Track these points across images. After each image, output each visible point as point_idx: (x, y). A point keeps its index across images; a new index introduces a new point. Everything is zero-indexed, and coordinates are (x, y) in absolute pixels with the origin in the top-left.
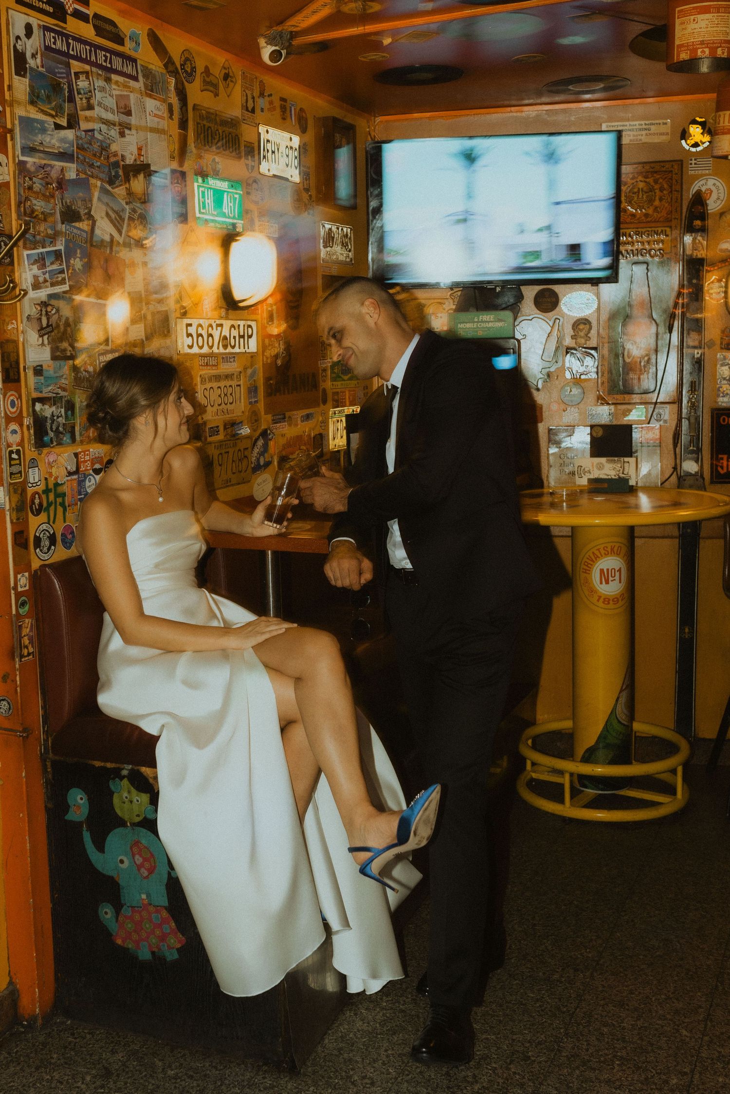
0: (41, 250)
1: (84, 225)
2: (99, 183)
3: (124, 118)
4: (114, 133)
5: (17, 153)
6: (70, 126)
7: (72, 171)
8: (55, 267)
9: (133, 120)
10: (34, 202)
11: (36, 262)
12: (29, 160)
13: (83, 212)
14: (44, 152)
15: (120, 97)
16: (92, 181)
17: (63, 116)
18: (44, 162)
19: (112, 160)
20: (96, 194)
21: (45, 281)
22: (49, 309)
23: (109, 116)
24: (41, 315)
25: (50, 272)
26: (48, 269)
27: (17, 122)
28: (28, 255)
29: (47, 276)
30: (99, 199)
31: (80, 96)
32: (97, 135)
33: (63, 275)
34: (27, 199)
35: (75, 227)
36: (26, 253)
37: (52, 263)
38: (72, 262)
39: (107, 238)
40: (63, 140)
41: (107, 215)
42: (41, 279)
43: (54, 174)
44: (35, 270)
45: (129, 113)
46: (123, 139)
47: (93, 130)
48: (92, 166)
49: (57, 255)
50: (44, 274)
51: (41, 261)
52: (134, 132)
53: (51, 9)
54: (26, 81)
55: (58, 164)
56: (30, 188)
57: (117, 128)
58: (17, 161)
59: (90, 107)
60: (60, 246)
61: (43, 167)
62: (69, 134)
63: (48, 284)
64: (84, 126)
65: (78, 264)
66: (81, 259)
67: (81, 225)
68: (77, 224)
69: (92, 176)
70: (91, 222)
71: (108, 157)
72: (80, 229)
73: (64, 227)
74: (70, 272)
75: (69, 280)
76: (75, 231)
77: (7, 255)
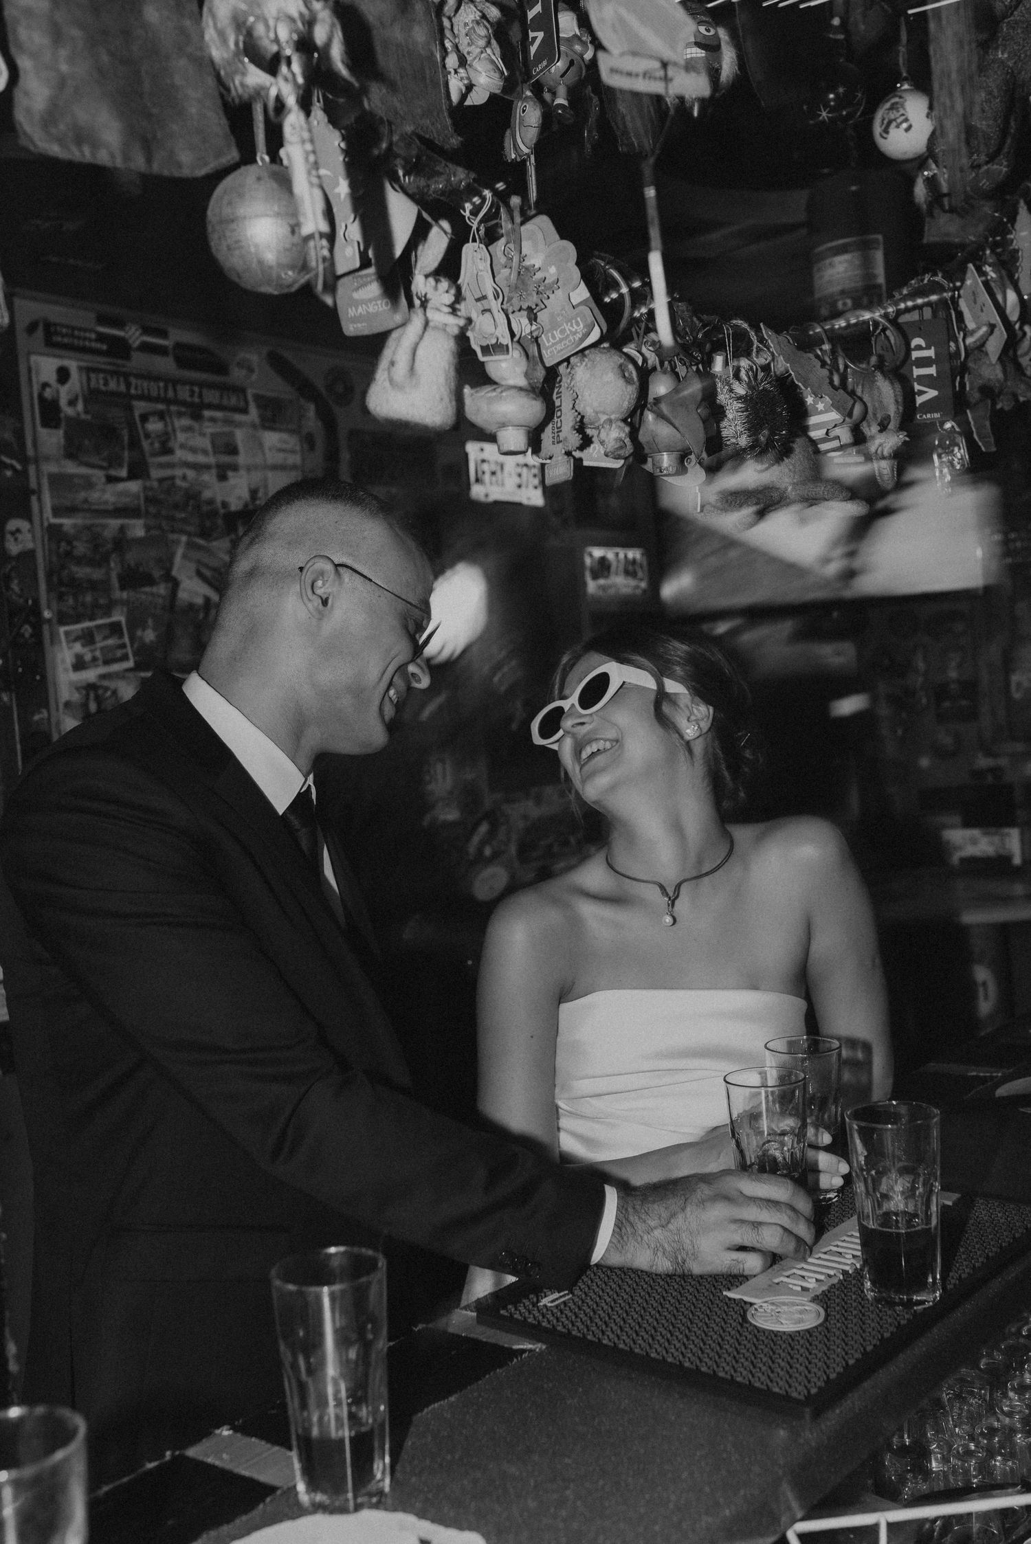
0: (87, 624)
1: (162, 589)
2: (184, 538)
3: (226, 459)
4: (209, 477)
5: (45, 516)
6: (132, 476)
7: (137, 529)
8: (110, 642)
9: (242, 459)
10: (75, 569)
11: (76, 639)
12: (67, 522)
13: (157, 573)
14: (89, 510)
15: (214, 437)
16: (175, 536)
17: (121, 466)
18: (88, 522)
19: (205, 508)
20: (180, 552)
21: (94, 659)
22: (100, 692)
23: (201, 459)
24: (88, 699)
25: (102, 649)
26: (99, 645)
27: (45, 482)
28: (67, 633)
29: (98, 654)
30: (185, 556)
31: (149, 441)
32: (179, 482)
33: (124, 651)
34: (63, 567)
35: (146, 593)
36: (62, 629)
37: (105, 638)
38: (139, 633)
39: (199, 601)
40: (125, 493)
41: (199, 574)
42: (88, 657)
43: (108, 534)
44: (78, 647)
45: (233, 451)
46: (224, 484)
47: (173, 478)
48: (173, 519)
49: (115, 629)
50: (92, 651)
51: (88, 638)
52: (242, 472)
53: (105, 347)
54: (61, 432)
55: (115, 523)
56: (68, 554)
57: (214, 471)
58: (46, 524)
59: (167, 451)
60: (119, 617)
61: (88, 528)
62: (134, 486)
63: (100, 662)
64: (156, 473)
65: (149, 636)
66: (155, 629)
67: (155, 590)
68: (147, 589)
69: (173, 532)
70: (170, 585)
71: (198, 507)
72: (152, 594)
73: (125, 595)
74: (136, 646)
75: (134, 656)
76: (144, 597)
77: (32, 636)
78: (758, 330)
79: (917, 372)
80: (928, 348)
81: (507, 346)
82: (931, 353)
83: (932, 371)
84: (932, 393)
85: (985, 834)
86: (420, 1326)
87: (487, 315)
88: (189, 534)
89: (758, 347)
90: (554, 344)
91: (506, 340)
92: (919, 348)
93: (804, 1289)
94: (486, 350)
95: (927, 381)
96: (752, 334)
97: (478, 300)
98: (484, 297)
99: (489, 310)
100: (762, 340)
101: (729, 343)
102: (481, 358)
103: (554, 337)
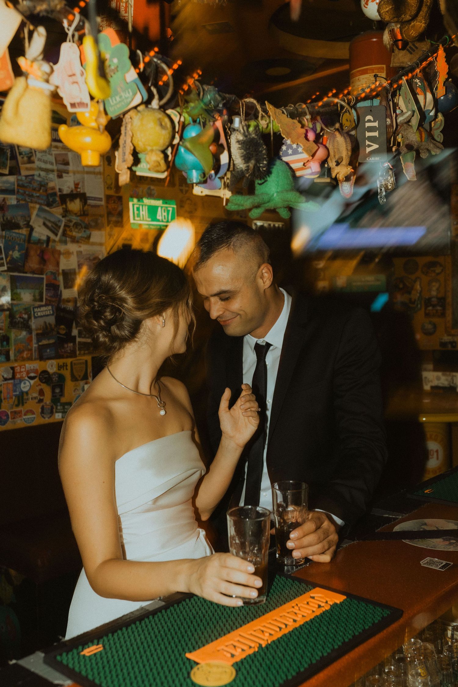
1: (24, 231)
2: (38, 206)
3: (62, 167)
4: (53, 176)
6: (11, 173)
7: (12, 200)
9: (71, 168)
13: (22, 223)
15: (56, 156)
16: (31, 205)
17: (6, 168)
19: (50, 192)
20: (35, 213)
23: (49, 166)
30: (37, 215)
31: (22, 156)
32: (36, 178)
35: (14, 233)
38: (11, 253)
39: (44, 238)
40: (7, 182)
41: (44, 224)
45: (67, 164)
46: (61, 179)
47: (33, 175)
48: (32, 196)
52: (71, 174)
57: (56, 173)
59: (30, 161)
62: (12, 179)
64: (24, 173)
65: (16, 254)
66: (19, 251)
67: (20, 231)
68: (17, 231)
69: (32, 202)
70: (29, 229)
71: (46, 191)
72: (19, 234)
73: (4, 233)
74: (8, 259)
75: (7, 264)
76: (14, 235)
78: (263, 104)
79: (368, 134)
80: (374, 121)
81: (87, 104)
82: (376, 124)
83: (376, 134)
84: (375, 146)
85: (443, 375)
86: (14, 661)
87: (75, 85)
88: (40, 204)
89: (262, 114)
90: (116, 104)
91: (87, 100)
92: (369, 121)
93: (233, 656)
94: (73, 105)
95: (372, 139)
96: (259, 107)
97: (70, 76)
98: (74, 75)
99: (77, 83)
100: (265, 111)
101: (243, 110)
102: (70, 110)
103: (116, 100)
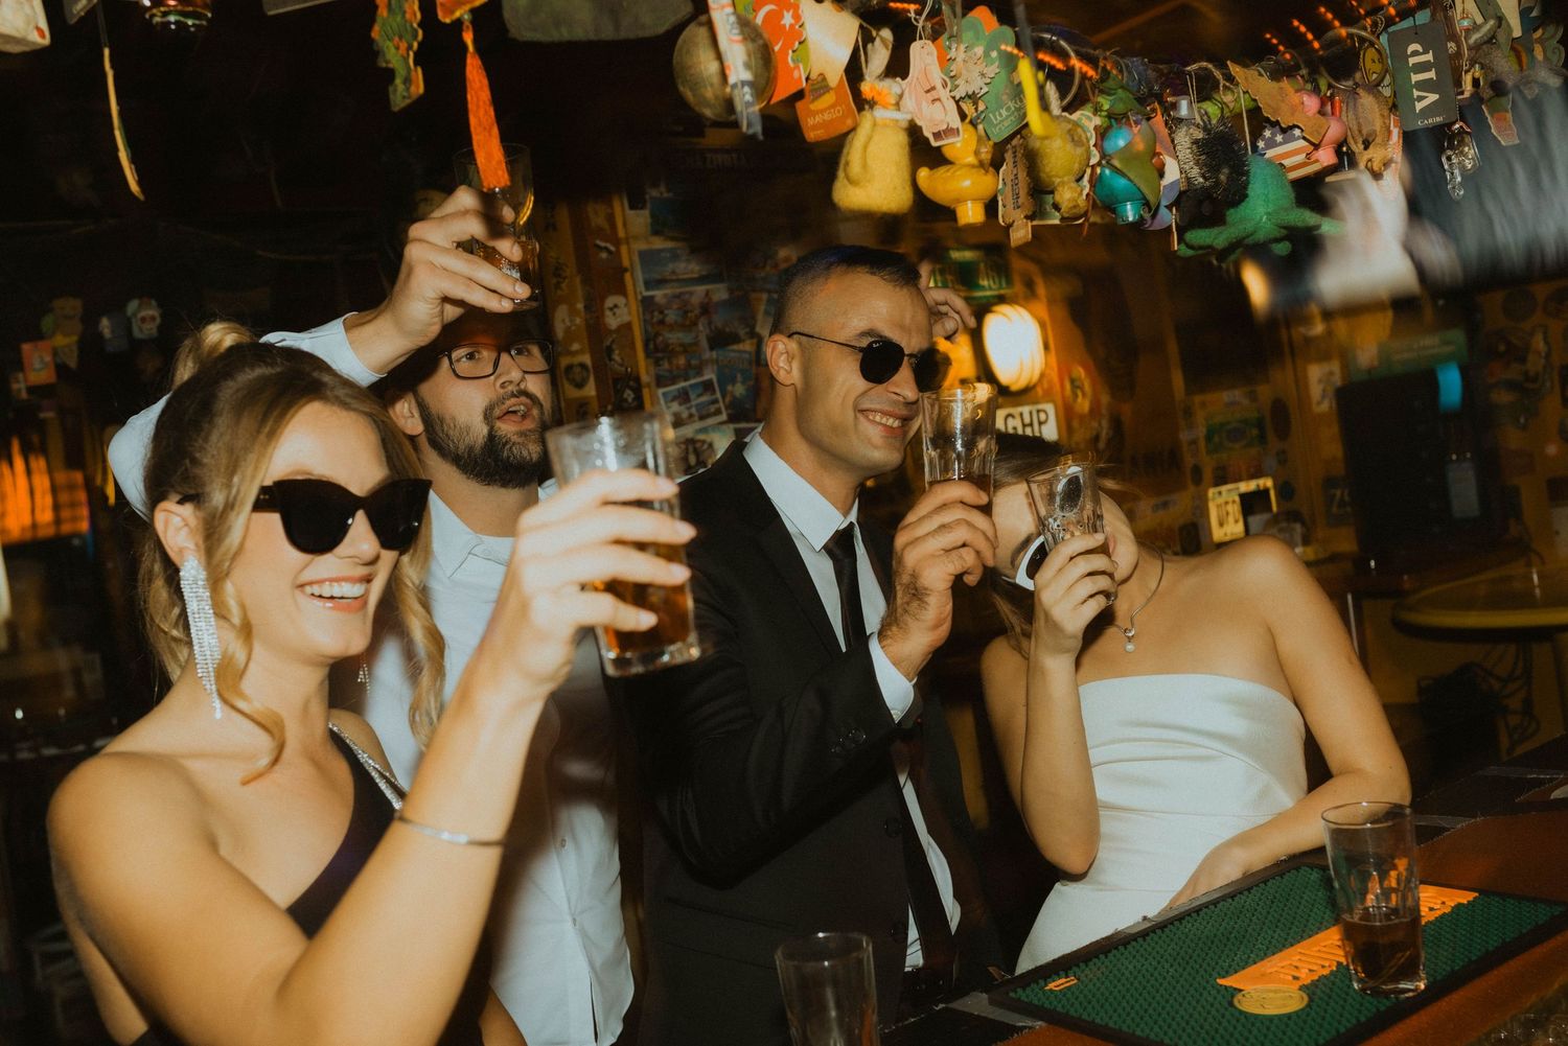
0: (683, 384)
1: (747, 346)
2: (765, 296)
5: (638, 290)
7: (721, 292)
8: (704, 399)
10: (668, 335)
11: (673, 400)
12: (659, 294)
13: (742, 332)
14: (678, 280)
16: (753, 296)
18: (678, 291)
20: (761, 308)
21: (691, 416)
22: (698, 445)
24: (687, 453)
25: (697, 405)
26: (693, 403)
27: (636, 259)
28: (664, 394)
29: (693, 410)
30: (765, 312)
33: (716, 406)
34: (657, 334)
35: (734, 351)
36: (661, 391)
37: (699, 396)
38: (730, 388)
42: (685, 415)
43: (696, 300)
44: (675, 407)
49: (707, 387)
50: (689, 408)
51: (683, 397)
53: (681, 129)
54: (646, 213)
55: (700, 289)
56: (662, 322)
58: (640, 297)
59: (743, 217)
60: (710, 375)
61: (678, 296)
63: (696, 418)
65: (739, 389)
66: (743, 383)
67: (741, 347)
68: (735, 347)
69: (754, 291)
70: (755, 341)
71: (776, 266)
72: (739, 351)
73: (714, 354)
74: (727, 400)
75: (726, 408)
76: (732, 354)
77: (634, 399)
78: (1222, 66)
79: (1415, 78)
80: (1425, 52)
81: (958, 129)
82: (1429, 57)
83: (1431, 75)
84: (1433, 97)
86: (941, 1006)
87: (937, 104)
88: (769, 292)
89: (1224, 85)
90: (1001, 121)
91: (955, 122)
92: (1415, 53)
93: (1295, 978)
94: (937, 135)
95: (1425, 86)
96: (1217, 74)
97: (928, 91)
98: (933, 88)
99: (939, 99)
100: (1230, 78)
101: (1192, 84)
102: (934, 144)
103: (1001, 115)
